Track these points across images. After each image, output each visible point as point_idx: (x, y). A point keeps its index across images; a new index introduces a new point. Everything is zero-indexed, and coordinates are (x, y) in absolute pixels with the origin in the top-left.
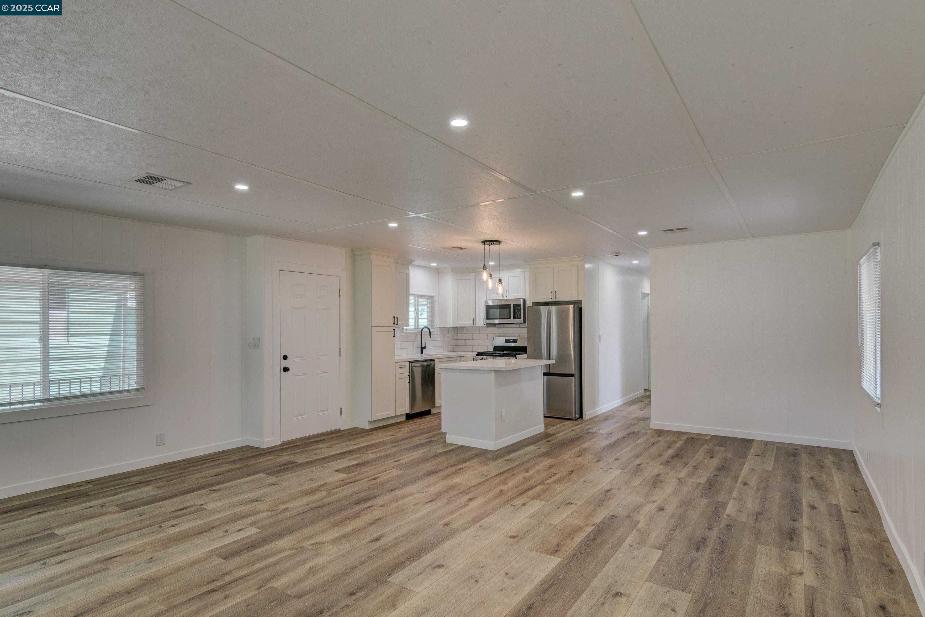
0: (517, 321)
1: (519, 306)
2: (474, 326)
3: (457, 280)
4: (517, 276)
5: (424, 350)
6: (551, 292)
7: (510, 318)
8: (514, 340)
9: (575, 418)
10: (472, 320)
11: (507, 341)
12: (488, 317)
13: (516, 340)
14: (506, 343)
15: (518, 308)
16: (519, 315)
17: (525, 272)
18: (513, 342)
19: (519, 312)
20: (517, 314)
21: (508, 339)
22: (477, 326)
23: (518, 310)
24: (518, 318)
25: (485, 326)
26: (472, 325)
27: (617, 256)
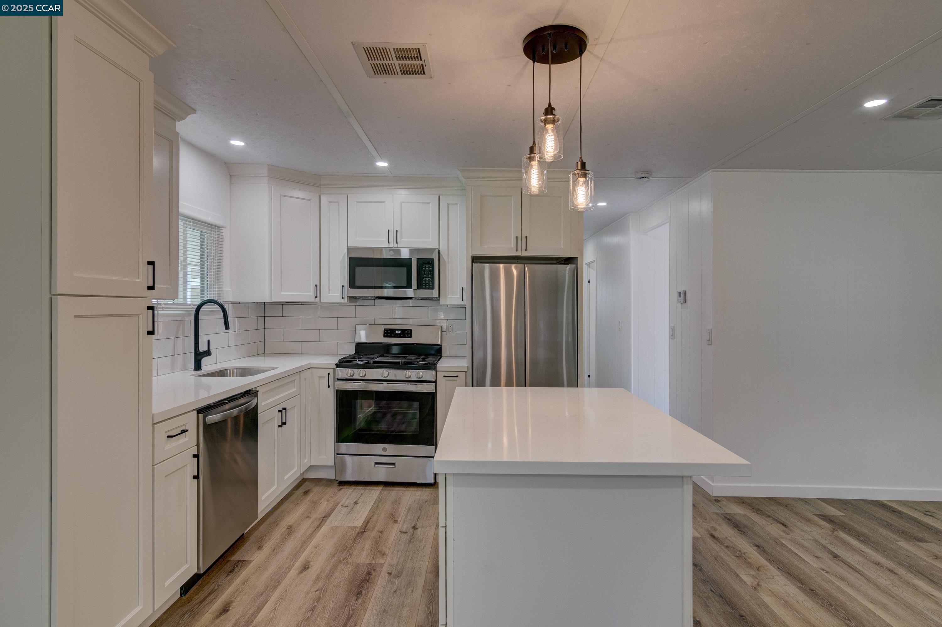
0: (424, 293)
1: (428, 263)
2: (317, 300)
3: (282, 196)
4: (422, 202)
5: (205, 361)
6: (517, 238)
7: (409, 286)
8: (403, 331)
10: (312, 288)
11: (389, 333)
12: (352, 284)
13: (409, 331)
14: (384, 336)
15: (427, 268)
16: (429, 281)
17: (439, 197)
18: (402, 335)
19: (430, 276)
20: (424, 280)
21: (390, 329)
22: (322, 301)
23: (428, 272)
24: (427, 287)
25: (342, 301)
26: (313, 300)
27: (642, 178)
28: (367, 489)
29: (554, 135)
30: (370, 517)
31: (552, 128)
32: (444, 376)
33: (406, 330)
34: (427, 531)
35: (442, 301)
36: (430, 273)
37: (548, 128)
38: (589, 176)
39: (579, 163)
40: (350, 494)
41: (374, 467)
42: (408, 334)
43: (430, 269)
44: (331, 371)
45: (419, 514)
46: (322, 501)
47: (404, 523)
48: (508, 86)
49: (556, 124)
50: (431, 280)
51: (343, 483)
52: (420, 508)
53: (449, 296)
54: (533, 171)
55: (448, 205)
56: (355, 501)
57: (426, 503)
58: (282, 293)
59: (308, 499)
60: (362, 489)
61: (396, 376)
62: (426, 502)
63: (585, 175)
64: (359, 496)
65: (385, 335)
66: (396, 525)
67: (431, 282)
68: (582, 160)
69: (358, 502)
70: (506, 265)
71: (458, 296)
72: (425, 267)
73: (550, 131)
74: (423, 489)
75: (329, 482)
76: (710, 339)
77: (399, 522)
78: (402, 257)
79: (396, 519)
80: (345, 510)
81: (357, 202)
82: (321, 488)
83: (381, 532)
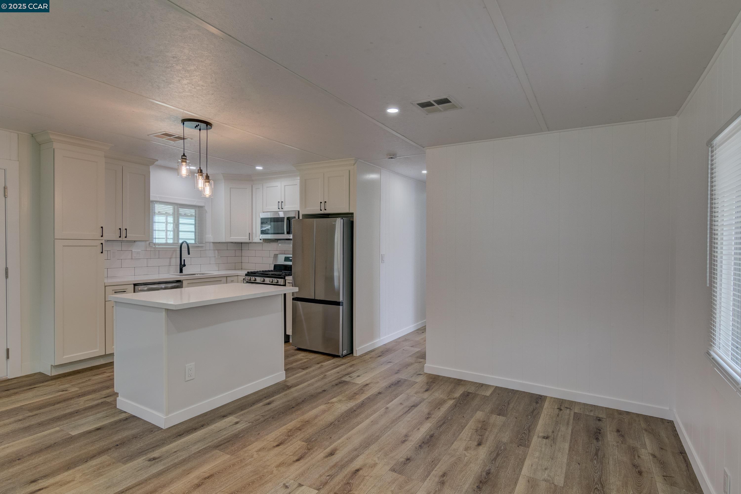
2: (250, 241)
3: (230, 188)
4: (293, 185)
6: (321, 203)
9: (342, 354)
10: (247, 235)
11: (287, 259)
12: (262, 232)
14: (284, 261)
27: (391, 158)
58: (231, 238)
72: (289, 222)
81: (267, 187)
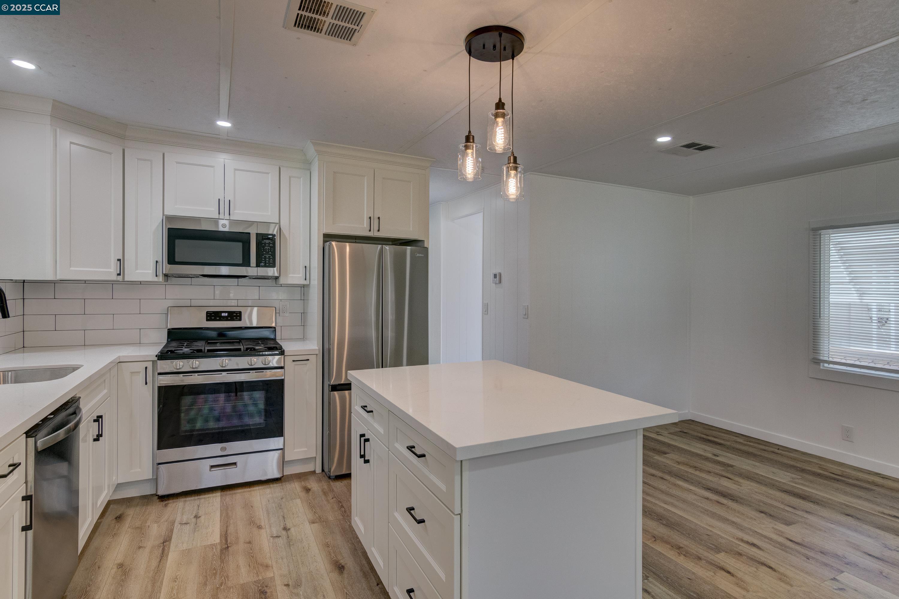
0: (261, 271)
1: (268, 238)
2: (120, 278)
6: (370, 218)
7: (246, 263)
8: (230, 313)
10: (114, 263)
11: (212, 316)
12: (172, 260)
13: (238, 313)
14: (207, 320)
15: (267, 244)
16: (270, 259)
17: (280, 168)
18: (229, 318)
19: (270, 253)
20: (263, 257)
21: (214, 312)
22: (126, 279)
23: (268, 248)
24: (267, 264)
25: (156, 279)
26: (114, 277)
28: (202, 498)
29: (504, 128)
30: (225, 529)
31: (502, 121)
32: (294, 361)
33: (234, 312)
34: (302, 529)
35: (282, 281)
36: (271, 250)
37: (498, 121)
38: (519, 170)
39: (512, 157)
40: (183, 508)
41: (210, 471)
42: (236, 316)
43: (271, 245)
44: (150, 365)
45: (282, 514)
46: (148, 523)
47: (270, 526)
48: (424, 70)
49: (505, 118)
50: (271, 257)
51: (164, 498)
52: (280, 507)
53: (290, 275)
54: (468, 159)
55: (290, 177)
56: (194, 515)
57: (284, 500)
58: (71, 269)
59: (127, 526)
60: (195, 500)
61: (237, 364)
62: (282, 499)
63: (516, 169)
64: (196, 507)
65: (208, 318)
66: (263, 531)
67: (271, 260)
68: (513, 155)
69: (200, 516)
70: (351, 244)
71: (301, 275)
72: (265, 243)
73: (500, 124)
74: (270, 486)
75: (146, 499)
76: (527, 314)
77: (264, 527)
78: (220, 230)
79: (259, 525)
80: (187, 528)
81: (177, 163)
82: (138, 509)
83: (250, 543)
